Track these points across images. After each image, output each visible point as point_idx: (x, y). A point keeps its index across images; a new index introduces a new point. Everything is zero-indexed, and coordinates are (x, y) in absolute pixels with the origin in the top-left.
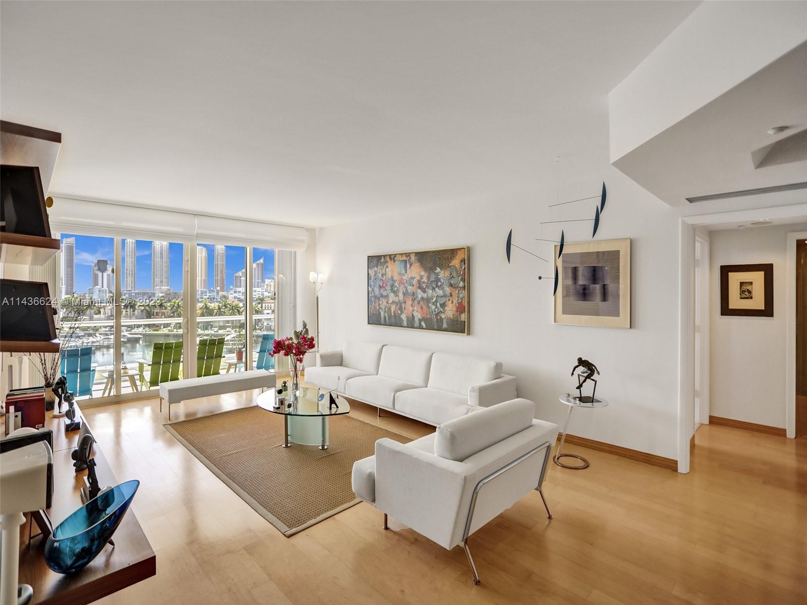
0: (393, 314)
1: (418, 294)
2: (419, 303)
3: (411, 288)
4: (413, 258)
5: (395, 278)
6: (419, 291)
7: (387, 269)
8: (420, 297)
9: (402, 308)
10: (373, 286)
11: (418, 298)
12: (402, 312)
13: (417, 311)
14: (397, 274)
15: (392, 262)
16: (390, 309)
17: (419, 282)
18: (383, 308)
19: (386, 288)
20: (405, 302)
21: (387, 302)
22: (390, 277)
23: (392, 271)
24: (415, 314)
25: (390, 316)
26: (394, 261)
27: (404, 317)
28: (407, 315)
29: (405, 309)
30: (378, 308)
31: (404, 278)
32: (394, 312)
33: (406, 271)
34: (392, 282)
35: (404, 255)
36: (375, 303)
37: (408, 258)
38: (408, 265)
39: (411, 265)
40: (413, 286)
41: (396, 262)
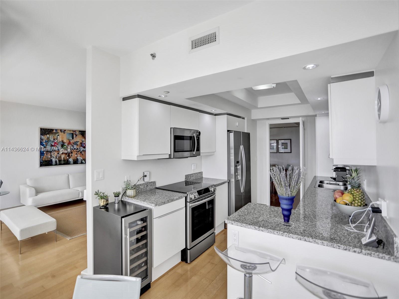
0: (63, 159)
1: (80, 149)
2: (81, 153)
3: (76, 146)
4: (77, 133)
5: (65, 141)
6: (81, 147)
7: (58, 137)
8: (82, 150)
9: (70, 156)
10: (45, 145)
11: (81, 151)
12: (70, 158)
13: (80, 156)
14: (66, 140)
15: (63, 133)
16: (60, 157)
17: (81, 143)
18: (55, 157)
19: (57, 146)
20: (72, 153)
21: (58, 153)
22: (60, 140)
23: (62, 138)
24: (79, 158)
25: (60, 161)
26: (64, 133)
27: (71, 160)
28: (73, 159)
29: (72, 156)
30: (50, 157)
31: (71, 141)
32: (64, 158)
33: (73, 138)
34: (62, 143)
35: (72, 131)
36: (46, 154)
37: (74, 132)
38: (74, 136)
39: (76, 135)
40: (78, 145)
41: (66, 134)
